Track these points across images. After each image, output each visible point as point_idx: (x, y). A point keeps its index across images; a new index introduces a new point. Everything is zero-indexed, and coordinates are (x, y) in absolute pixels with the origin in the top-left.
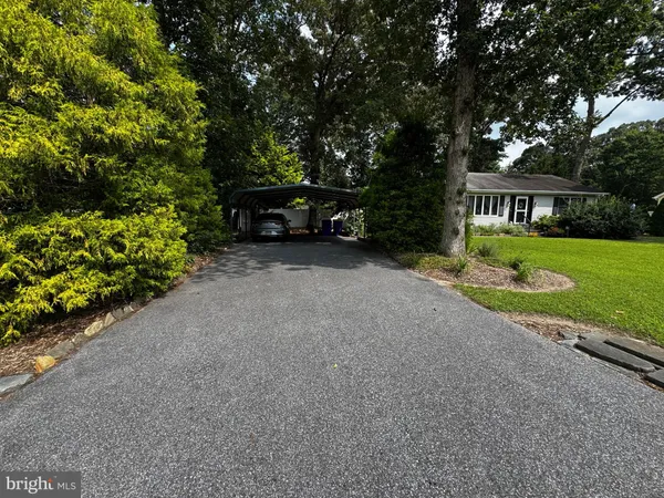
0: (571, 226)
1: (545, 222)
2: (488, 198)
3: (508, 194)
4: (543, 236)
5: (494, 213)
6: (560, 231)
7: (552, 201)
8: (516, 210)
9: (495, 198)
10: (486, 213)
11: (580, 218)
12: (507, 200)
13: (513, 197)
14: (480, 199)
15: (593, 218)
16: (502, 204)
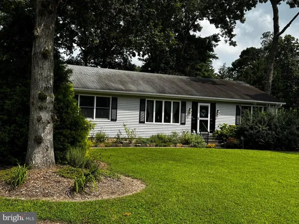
0: (245, 136)
1: (225, 131)
2: (168, 104)
3: (189, 100)
4: (223, 147)
5: (176, 121)
6: (236, 141)
7: (234, 110)
8: (199, 119)
9: (177, 104)
10: (167, 120)
11: (251, 128)
12: (189, 107)
13: (195, 104)
14: (159, 104)
15: (263, 128)
16: (184, 111)
